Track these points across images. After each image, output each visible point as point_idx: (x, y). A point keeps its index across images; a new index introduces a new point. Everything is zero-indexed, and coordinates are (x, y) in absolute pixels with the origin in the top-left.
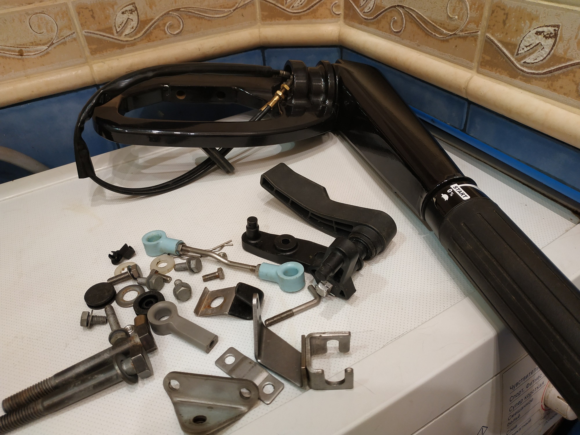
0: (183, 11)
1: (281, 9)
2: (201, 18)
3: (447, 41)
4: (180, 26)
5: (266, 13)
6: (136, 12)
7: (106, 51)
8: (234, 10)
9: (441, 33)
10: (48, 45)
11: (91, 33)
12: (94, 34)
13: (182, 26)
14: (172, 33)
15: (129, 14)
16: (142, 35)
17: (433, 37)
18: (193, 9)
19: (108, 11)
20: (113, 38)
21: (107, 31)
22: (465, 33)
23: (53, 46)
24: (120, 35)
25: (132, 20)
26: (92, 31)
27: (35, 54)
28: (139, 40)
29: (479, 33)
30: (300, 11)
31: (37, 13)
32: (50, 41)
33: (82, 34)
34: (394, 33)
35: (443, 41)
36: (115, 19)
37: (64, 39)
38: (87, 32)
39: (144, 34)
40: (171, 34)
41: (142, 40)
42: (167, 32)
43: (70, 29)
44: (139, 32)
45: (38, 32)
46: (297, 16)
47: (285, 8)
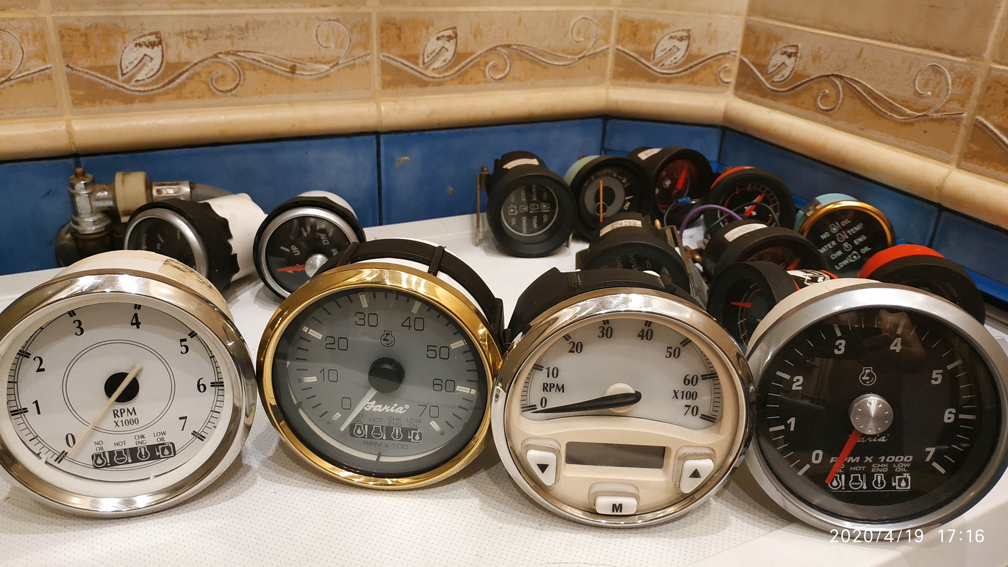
0: (515, 49)
1: (644, 66)
2: (535, 62)
3: (911, 124)
4: (505, 69)
5: (621, 70)
6: (455, 40)
7: (403, 87)
8: (580, 59)
9: (902, 114)
10: (331, 65)
11: (390, 58)
12: (394, 60)
13: (508, 69)
14: (494, 77)
15: (446, 42)
16: (455, 73)
17: (887, 119)
18: (527, 49)
19: (419, 33)
20: (416, 71)
21: (412, 59)
22: (942, 115)
23: (336, 68)
24: (427, 68)
25: (447, 50)
26: (392, 57)
27: (311, 75)
28: (448, 78)
29: (963, 115)
30: (671, 72)
31: (330, 20)
32: (334, 60)
33: (378, 58)
34: (822, 112)
35: (905, 124)
36: (426, 45)
37: (354, 60)
38: (387, 57)
39: (457, 72)
40: (492, 77)
41: (452, 79)
42: (487, 74)
43: (366, 48)
44: (451, 67)
45: (324, 45)
46: (666, 78)
47: (650, 65)
